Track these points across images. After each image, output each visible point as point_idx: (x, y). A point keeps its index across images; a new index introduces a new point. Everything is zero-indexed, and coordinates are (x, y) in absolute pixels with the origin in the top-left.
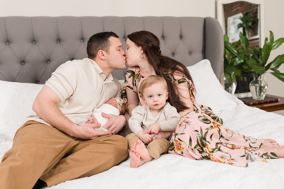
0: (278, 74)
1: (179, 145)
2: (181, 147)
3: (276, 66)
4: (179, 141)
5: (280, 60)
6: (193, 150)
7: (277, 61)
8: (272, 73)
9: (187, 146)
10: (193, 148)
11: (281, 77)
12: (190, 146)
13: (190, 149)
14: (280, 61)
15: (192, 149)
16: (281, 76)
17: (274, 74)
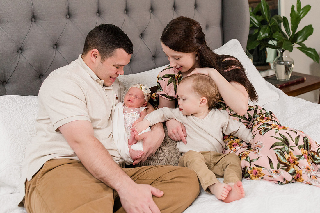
0: (305, 49)
1: (257, 172)
2: (261, 174)
3: (303, 39)
4: (257, 168)
5: (307, 31)
6: (277, 172)
7: (304, 33)
8: (298, 48)
9: (269, 172)
10: (277, 170)
11: (309, 53)
12: (272, 170)
13: (274, 173)
14: (307, 33)
15: (275, 171)
16: (308, 51)
17: (300, 49)
